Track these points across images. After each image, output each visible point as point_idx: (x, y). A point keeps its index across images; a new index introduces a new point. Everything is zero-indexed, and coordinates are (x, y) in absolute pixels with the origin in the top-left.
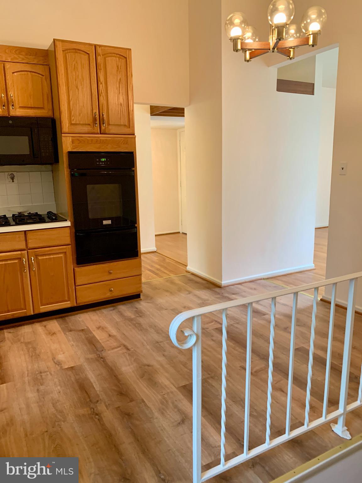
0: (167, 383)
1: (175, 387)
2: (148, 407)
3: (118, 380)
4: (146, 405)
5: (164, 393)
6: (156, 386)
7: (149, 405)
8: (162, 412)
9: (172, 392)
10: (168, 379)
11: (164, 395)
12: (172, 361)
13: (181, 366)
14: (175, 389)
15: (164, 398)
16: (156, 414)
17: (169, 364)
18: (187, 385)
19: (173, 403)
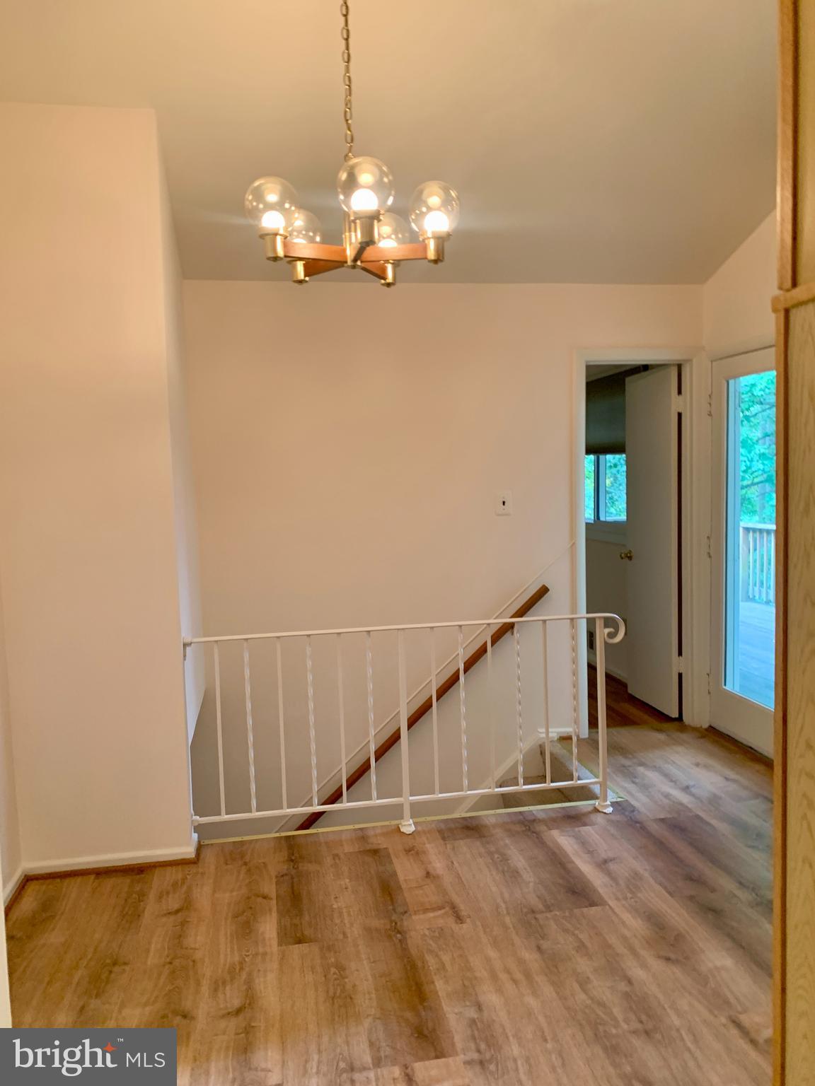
0: (627, 917)
1: (610, 907)
2: (660, 884)
3: (729, 935)
4: (665, 888)
5: (633, 900)
6: (647, 914)
7: (658, 887)
8: (636, 875)
9: (617, 899)
10: (623, 923)
11: (631, 898)
12: (608, 961)
13: (589, 945)
14: (610, 903)
15: (631, 892)
16: (646, 875)
17: (618, 954)
18: (587, 907)
19: (617, 884)
